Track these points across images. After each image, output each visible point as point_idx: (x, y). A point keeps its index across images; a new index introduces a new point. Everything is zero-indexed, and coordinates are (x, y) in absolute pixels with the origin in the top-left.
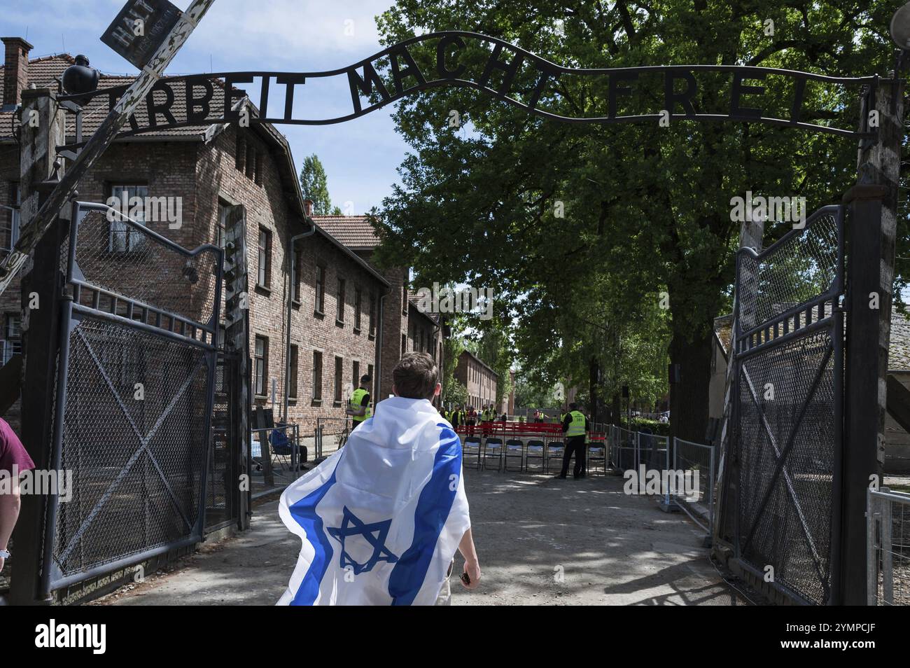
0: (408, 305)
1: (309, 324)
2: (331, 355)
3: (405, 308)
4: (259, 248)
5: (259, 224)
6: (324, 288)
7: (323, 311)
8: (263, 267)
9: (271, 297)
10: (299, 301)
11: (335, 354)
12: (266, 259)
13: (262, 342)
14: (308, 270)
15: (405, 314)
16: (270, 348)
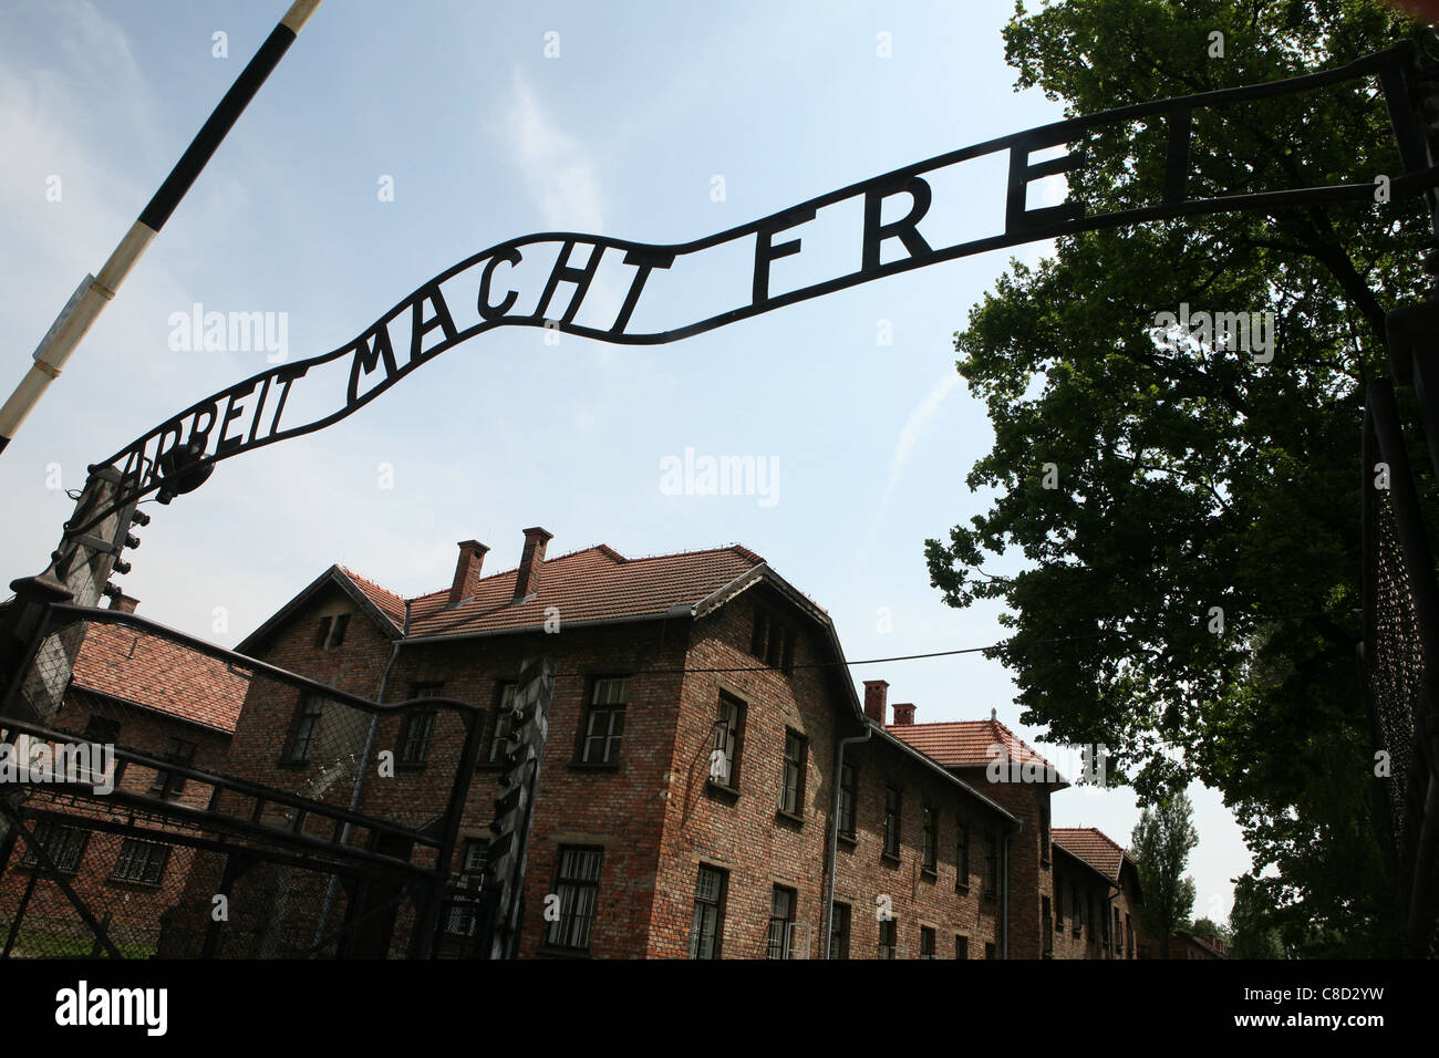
0: (1050, 851)
1: (870, 873)
2: (913, 924)
3: (1045, 855)
4: (785, 759)
5: (787, 727)
6: (900, 820)
7: (898, 856)
8: (793, 785)
9: (803, 830)
10: (854, 838)
11: (920, 922)
12: (799, 776)
13: (786, 897)
14: (871, 793)
15: (1045, 866)
16: (800, 907)
